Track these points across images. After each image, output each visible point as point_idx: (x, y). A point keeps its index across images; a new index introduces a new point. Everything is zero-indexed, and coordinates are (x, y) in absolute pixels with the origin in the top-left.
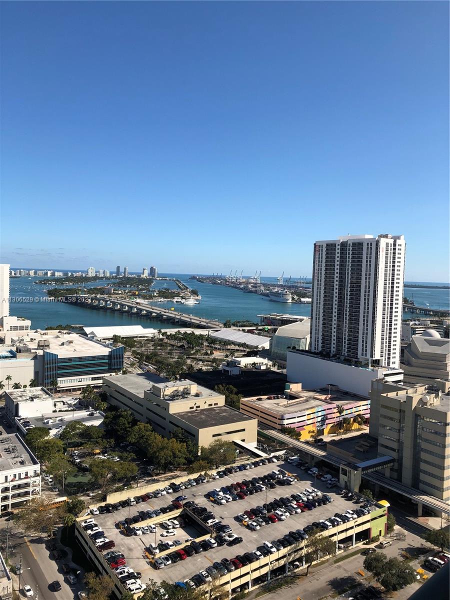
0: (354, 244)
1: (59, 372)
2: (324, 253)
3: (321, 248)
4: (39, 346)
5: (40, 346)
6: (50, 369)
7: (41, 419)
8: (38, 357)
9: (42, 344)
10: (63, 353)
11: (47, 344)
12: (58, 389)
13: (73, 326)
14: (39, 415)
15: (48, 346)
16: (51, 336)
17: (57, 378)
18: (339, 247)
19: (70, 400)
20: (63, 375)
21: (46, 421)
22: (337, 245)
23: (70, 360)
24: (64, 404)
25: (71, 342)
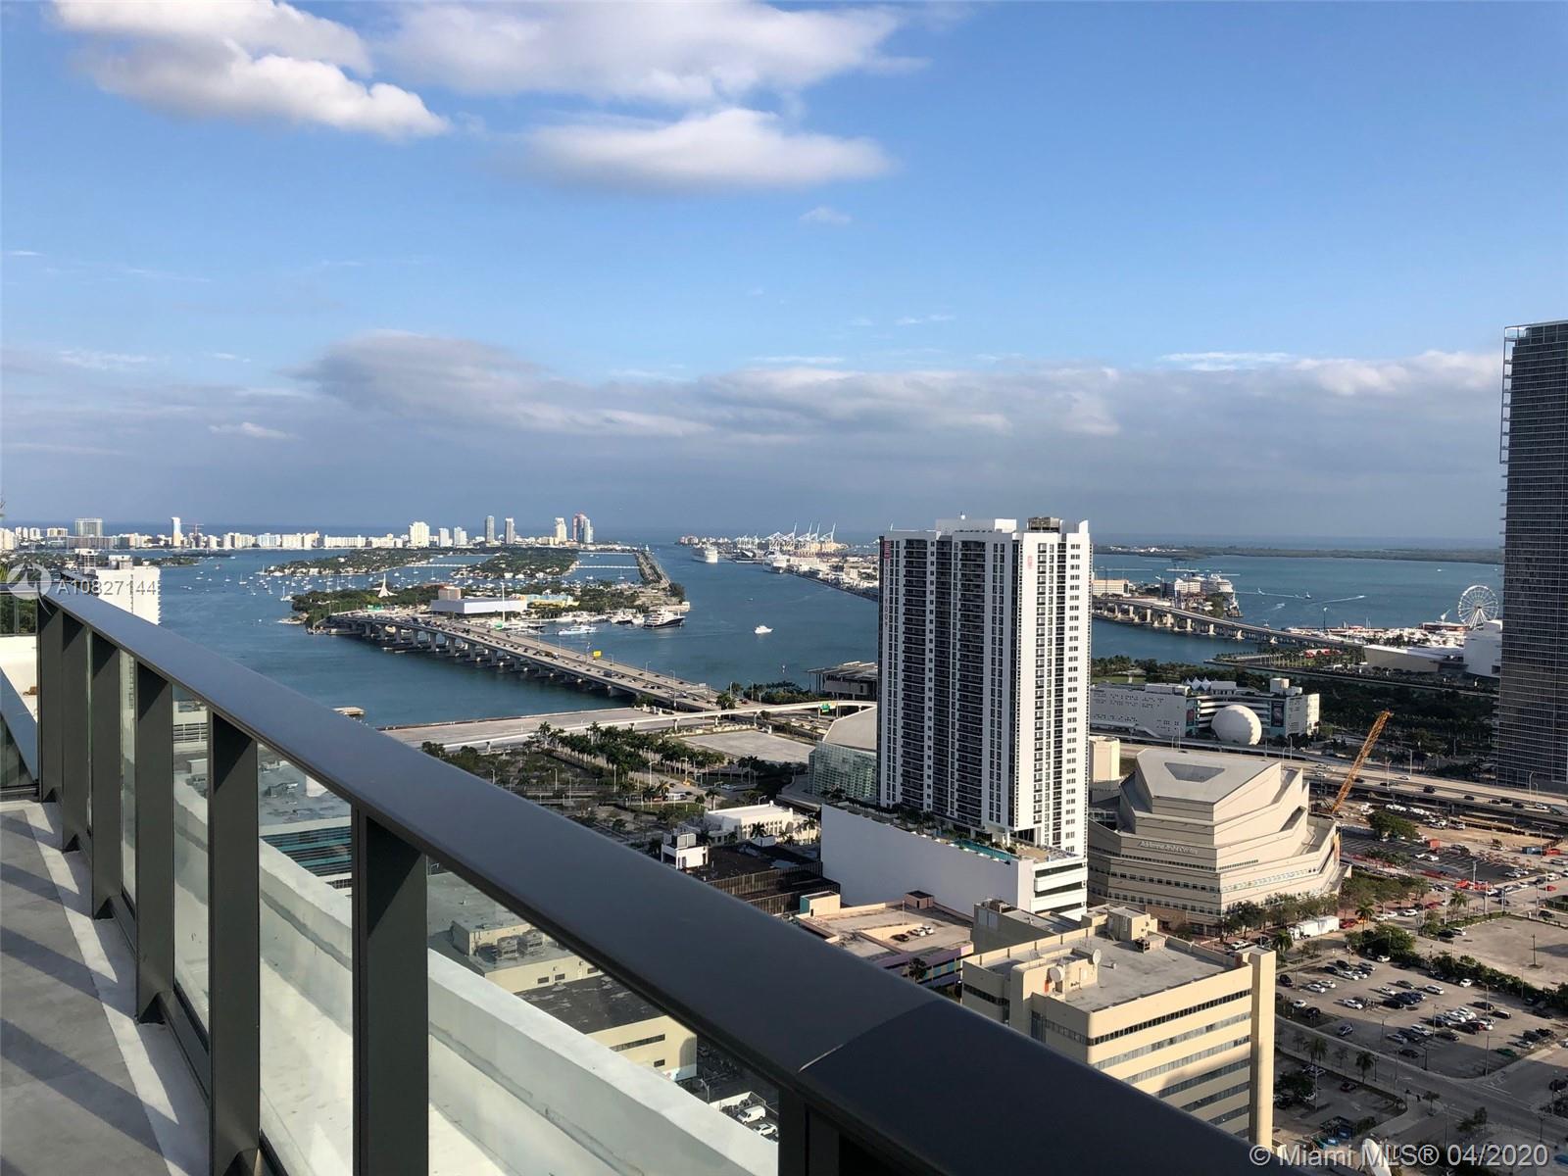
0: (965, 544)
2: (902, 562)
3: (895, 549)
18: (934, 549)
22: (929, 544)
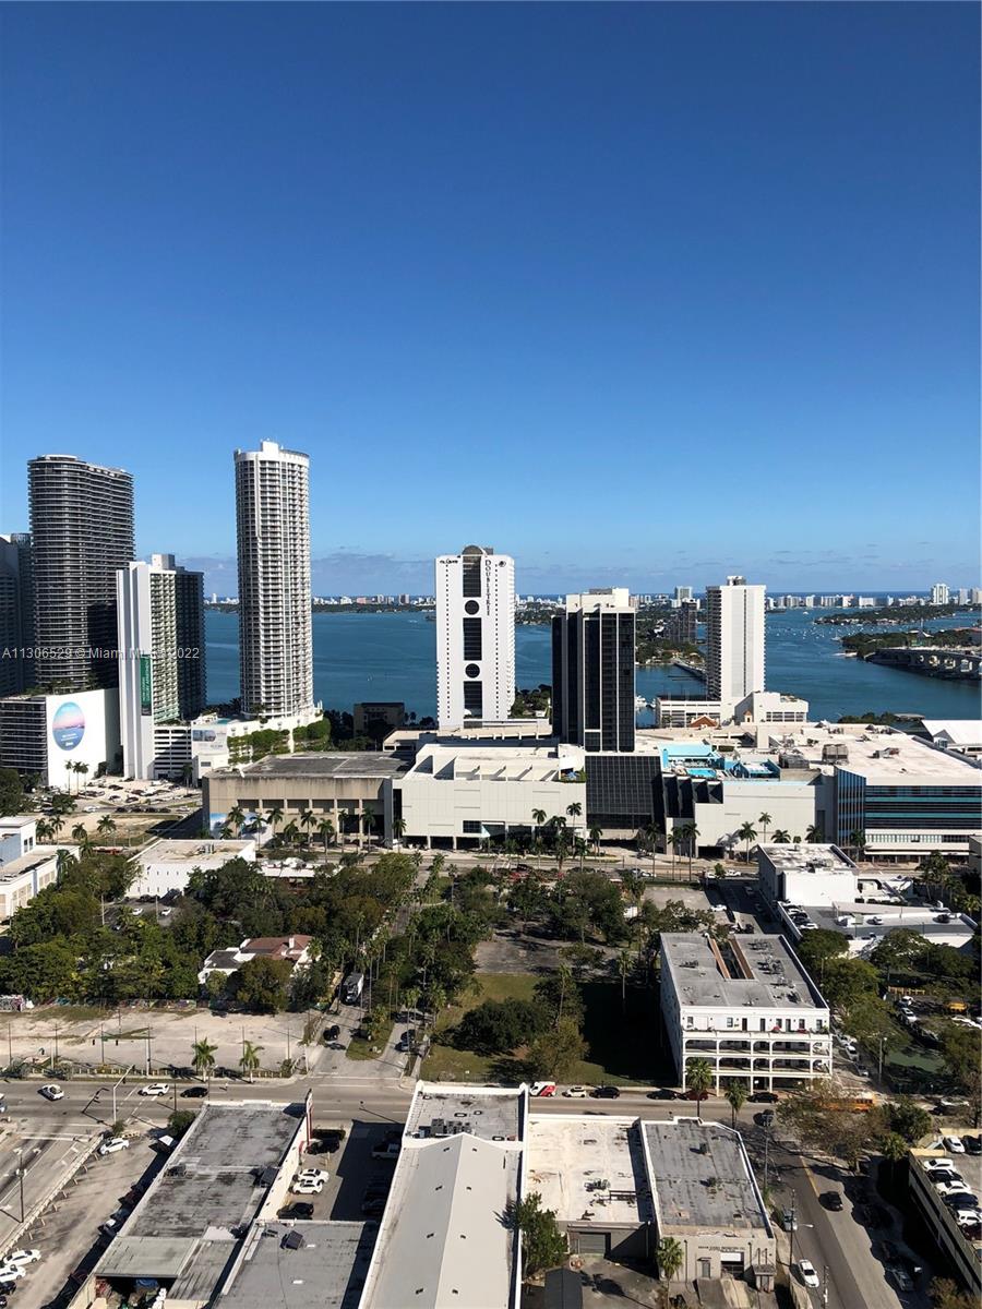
1: (868, 815)
4: (825, 756)
5: (828, 757)
6: (847, 808)
7: (831, 913)
8: (824, 780)
9: (833, 753)
10: (878, 774)
11: (842, 753)
12: (866, 853)
13: (899, 715)
14: (826, 904)
15: (845, 757)
16: (849, 737)
17: (865, 828)
19: (893, 879)
20: (877, 824)
21: (840, 919)
23: (893, 790)
24: (880, 887)
25: (894, 752)
